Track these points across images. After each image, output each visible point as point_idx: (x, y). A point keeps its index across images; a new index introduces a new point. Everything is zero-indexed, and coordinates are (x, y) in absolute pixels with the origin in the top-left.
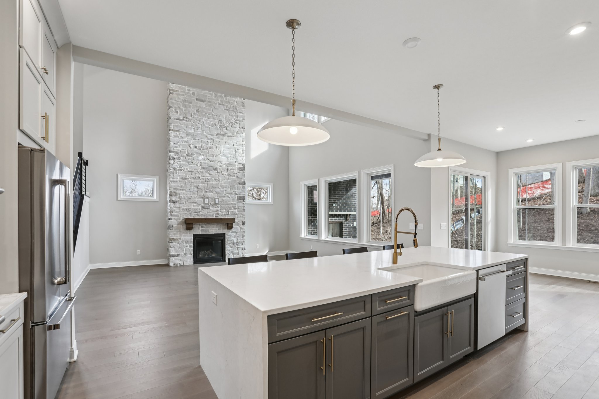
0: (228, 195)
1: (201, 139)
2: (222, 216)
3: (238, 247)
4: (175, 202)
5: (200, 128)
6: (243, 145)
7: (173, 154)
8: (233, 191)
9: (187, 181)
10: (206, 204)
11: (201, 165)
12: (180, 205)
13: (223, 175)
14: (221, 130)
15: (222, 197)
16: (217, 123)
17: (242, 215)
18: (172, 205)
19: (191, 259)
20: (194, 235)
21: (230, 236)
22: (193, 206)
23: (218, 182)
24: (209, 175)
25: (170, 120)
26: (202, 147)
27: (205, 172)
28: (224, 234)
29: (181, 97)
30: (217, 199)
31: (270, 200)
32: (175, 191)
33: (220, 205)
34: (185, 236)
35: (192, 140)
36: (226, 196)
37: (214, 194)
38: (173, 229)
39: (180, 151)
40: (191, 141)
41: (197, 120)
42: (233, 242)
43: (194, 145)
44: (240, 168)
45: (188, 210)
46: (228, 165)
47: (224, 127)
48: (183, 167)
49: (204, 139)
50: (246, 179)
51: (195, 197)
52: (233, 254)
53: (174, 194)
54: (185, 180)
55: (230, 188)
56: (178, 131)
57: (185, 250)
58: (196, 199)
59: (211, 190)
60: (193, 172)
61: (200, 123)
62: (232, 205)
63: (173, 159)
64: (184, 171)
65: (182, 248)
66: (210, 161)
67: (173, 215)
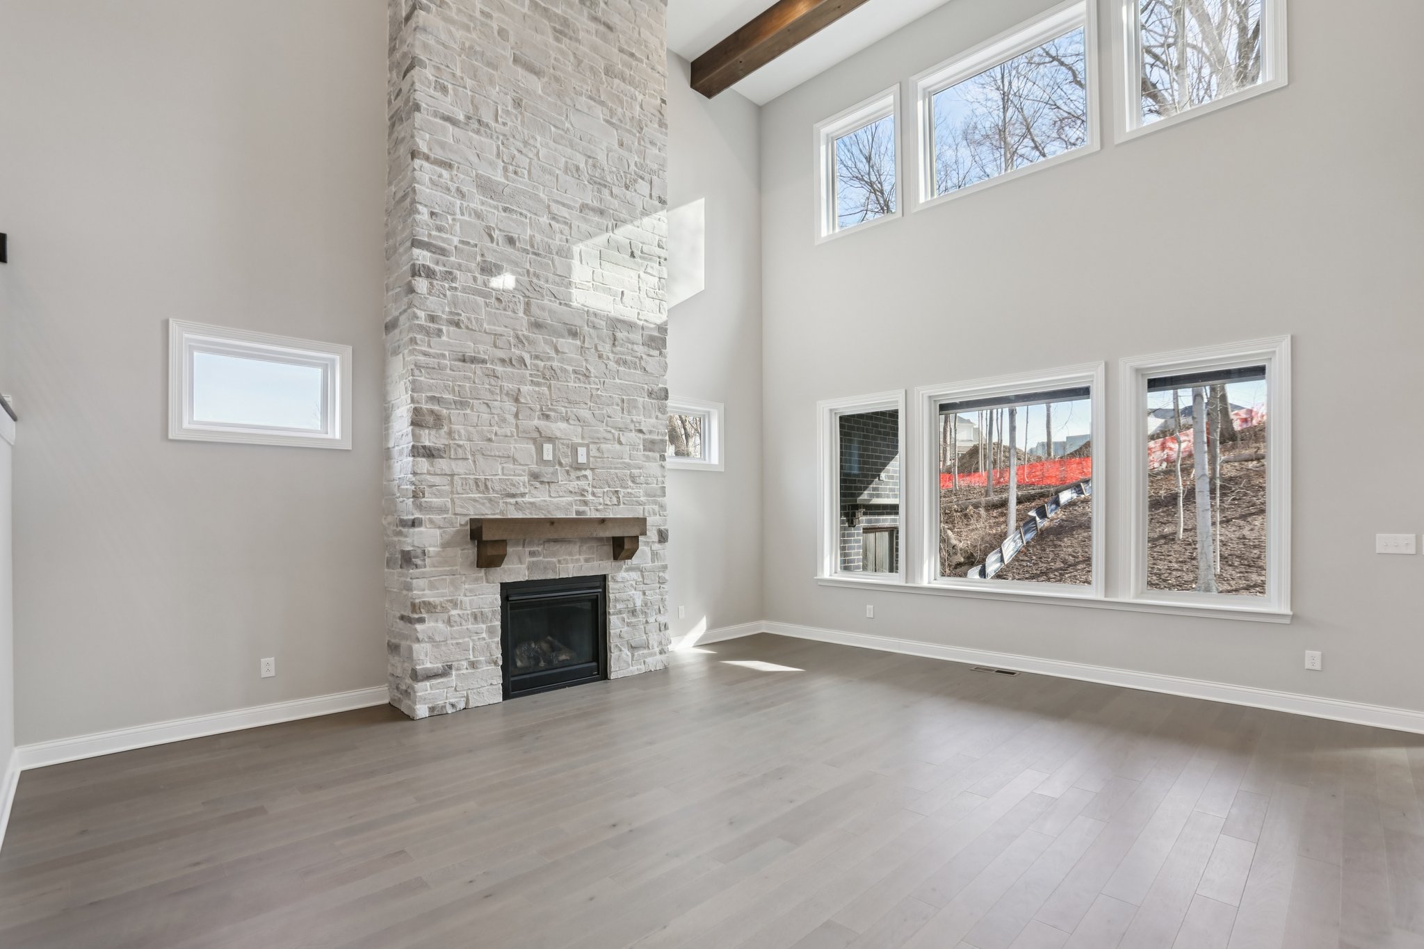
0: (616, 433)
1: (529, 215)
2: (597, 510)
3: (647, 622)
4: (434, 453)
5: (526, 172)
6: (659, 257)
7: (428, 254)
8: (632, 421)
9: (479, 372)
10: (547, 463)
11: (527, 311)
12: (453, 464)
13: (600, 357)
14: (596, 193)
15: (597, 441)
16: (582, 166)
17: (656, 508)
18: (424, 464)
19: (495, 683)
20: (504, 586)
21: (622, 585)
22: (500, 472)
23: (584, 383)
24: (555, 356)
25: (417, 114)
26: (532, 246)
27: (541, 342)
28: (604, 578)
29: (459, 34)
31: (714, 457)
32: (436, 408)
33: (592, 469)
34: (471, 591)
35: (496, 212)
36: (609, 436)
37: (572, 427)
38: (425, 567)
39: (456, 247)
40: (495, 217)
41: (514, 137)
42: (631, 605)
43: (504, 231)
44: (652, 338)
45: (482, 486)
46: (616, 324)
47: (602, 182)
48: (463, 314)
49: (539, 216)
50: (671, 381)
51: (506, 436)
52: (633, 648)
53: (431, 420)
54: (473, 366)
55: (623, 410)
56: (449, 166)
57: (473, 648)
58: (512, 446)
59: (563, 410)
60: (501, 335)
61: (524, 151)
62: (629, 472)
63: (427, 277)
64: (467, 328)
65: (461, 641)
66: (558, 301)
67: (424, 505)
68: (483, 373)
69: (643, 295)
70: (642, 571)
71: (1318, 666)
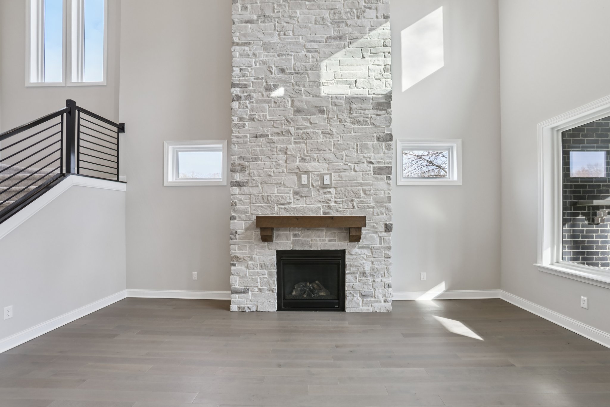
0: (352, 165)
1: (293, 54)
2: (338, 211)
3: (374, 281)
4: (241, 184)
5: (291, 33)
6: (384, 53)
7: (239, 89)
8: (364, 157)
10: (304, 185)
11: (292, 105)
12: (251, 189)
14: (336, 28)
15: (337, 171)
16: (326, 16)
17: (384, 210)
18: (236, 190)
19: (272, 301)
20: (278, 252)
21: (355, 257)
22: (276, 192)
23: (329, 138)
24: (310, 126)
25: (233, 26)
26: (295, 70)
27: (301, 120)
28: (344, 251)
30: (326, 174)
31: (454, 176)
32: (242, 162)
33: (334, 188)
34: (259, 252)
35: (274, 58)
36: (347, 167)
37: (321, 164)
38: (236, 239)
39: (252, 82)
40: (274, 61)
41: (283, 16)
42: (361, 269)
43: (278, 67)
44: (379, 104)
45: (265, 199)
46: (350, 100)
47: (340, 20)
48: (256, 114)
49: (299, 53)
50: (395, 129)
51: (280, 173)
52: (363, 296)
53: (239, 168)
54: (261, 139)
55: (357, 151)
56: (248, 44)
57: (260, 281)
58: (283, 178)
59: (315, 155)
60: (277, 120)
61: (290, 21)
62: (361, 188)
63: (238, 100)
64: (258, 120)
65: (254, 277)
66: (312, 96)
67: (236, 209)
68: (266, 141)
69: (372, 77)
70: (371, 249)
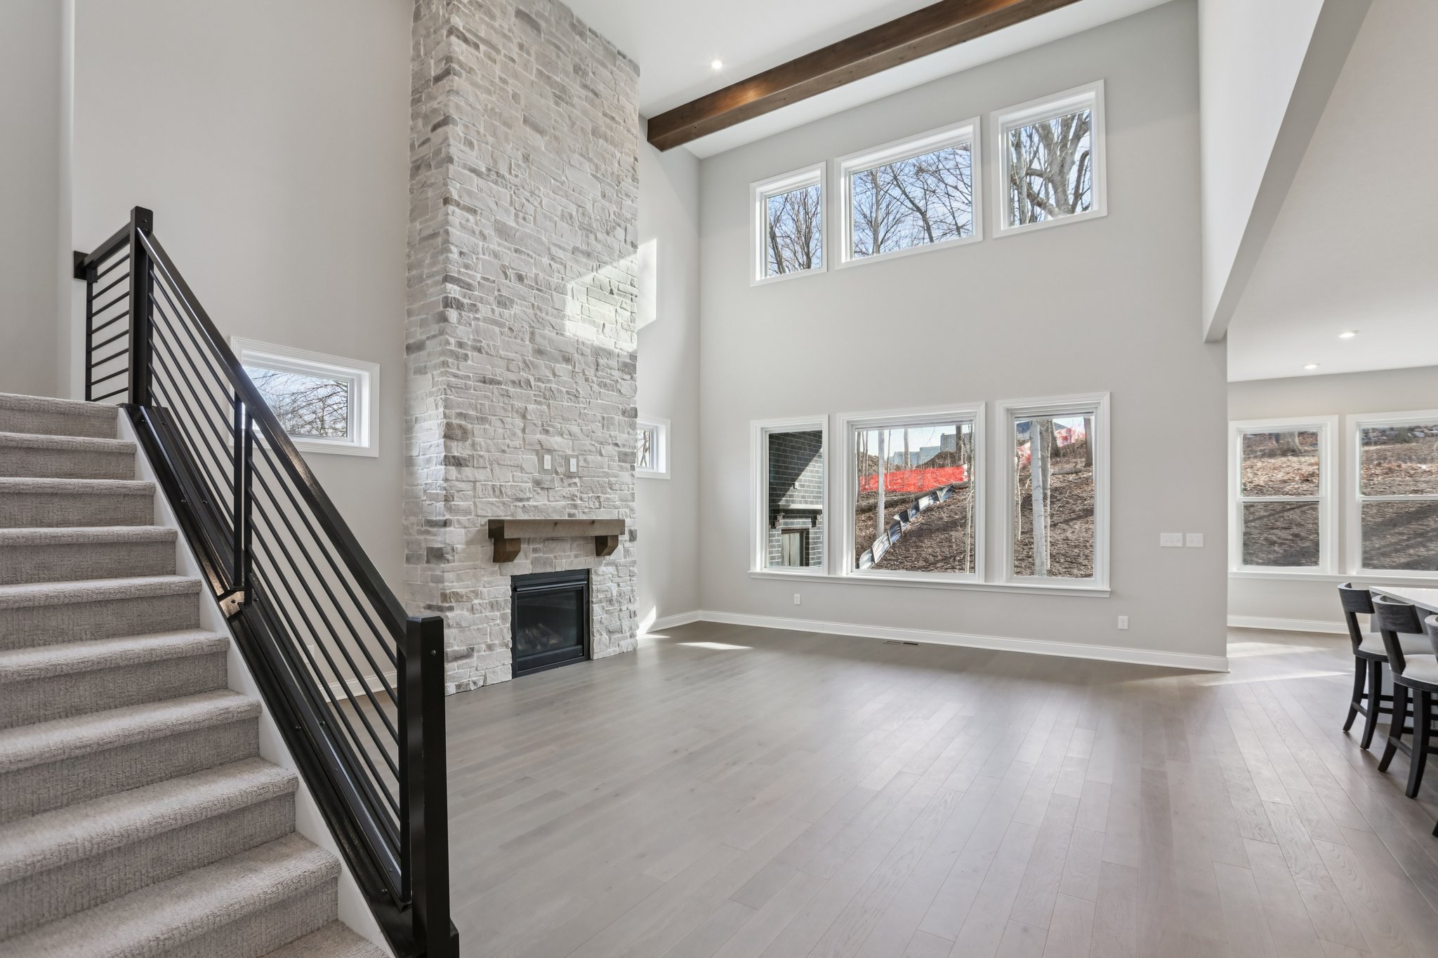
0: (598, 447)
1: (534, 256)
2: (584, 513)
3: (621, 610)
4: (462, 462)
5: (532, 218)
6: (632, 295)
7: (458, 288)
8: (610, 436)
9: (496, 392)
10: (546, 472)
11: (532, 339)
12: (476, 471)
13: (587, 380)
14: (584, 238)
15: (584, 453)
16: (574, 214)
17: (628, 512)
18: (452, 469)
19: (507, 663)
20: (514, 579)
21: (602, 578)
22: (511, 480)
23: (575, 403)
24: (553, 379)
25: (451, 167)
26: (537, 284)
27: (543, 367)
28: (588, 571)
29: (483, 96)
30: (573, 456)
31: (662, 467)
32: (463, 423)
33: (579, 477)
34: (488, 582)
35: (509, 252)
36: (593, 449)
37: (565, 441)
38: (454, 562)
39: (479, 282)
40: (509, 257)
41: (523, 188)
42: (609, 596)
43: (515, 270)
44: (625, 365)
45: (498, 491)
46: (598, 352)
47: (590, 229)
48: (484, 341)
49: (542, 257)
50: (640, 402)
51: (516, 448)
52: (610, 632)
53: (459, 433)
54: (491, 387)
55: (603, 426)
56: (473, 211)
57: (490, 632)
58: (520, 456)
59: (559, 426)
60: (513, 360)
61: (531, 199)
62: (607, 480)
63: (457, 309)
64: (487, 353)
65: (481, 627)
66: (555, 331)
67: (453, 507)
68: (499, 393)
69: (619, 325)
70: (617, 566)
71: (1126, 627)
